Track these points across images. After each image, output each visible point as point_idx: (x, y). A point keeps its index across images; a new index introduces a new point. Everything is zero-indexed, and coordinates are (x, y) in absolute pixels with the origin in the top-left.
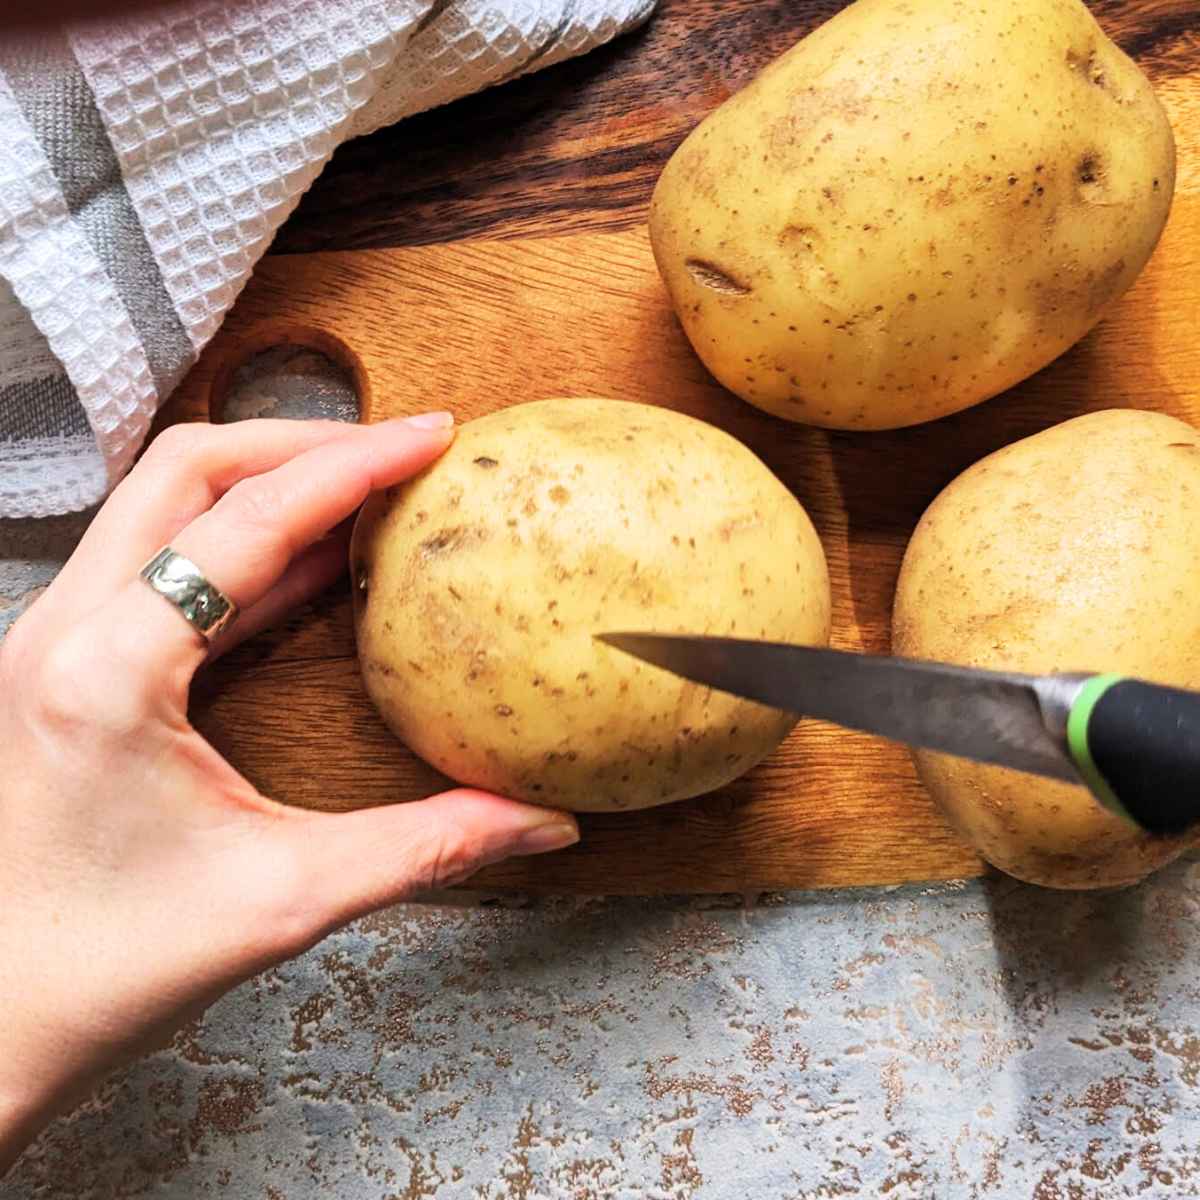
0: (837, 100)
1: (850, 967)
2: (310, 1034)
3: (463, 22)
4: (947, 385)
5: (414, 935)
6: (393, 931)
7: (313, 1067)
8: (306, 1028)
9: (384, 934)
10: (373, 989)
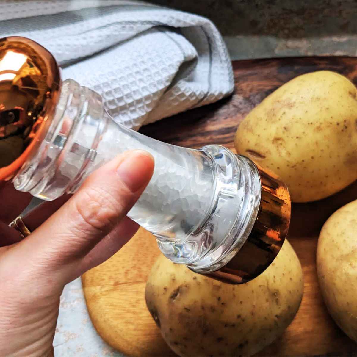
0: (286, 103)
3: (179, 90)
4: (325, 185)
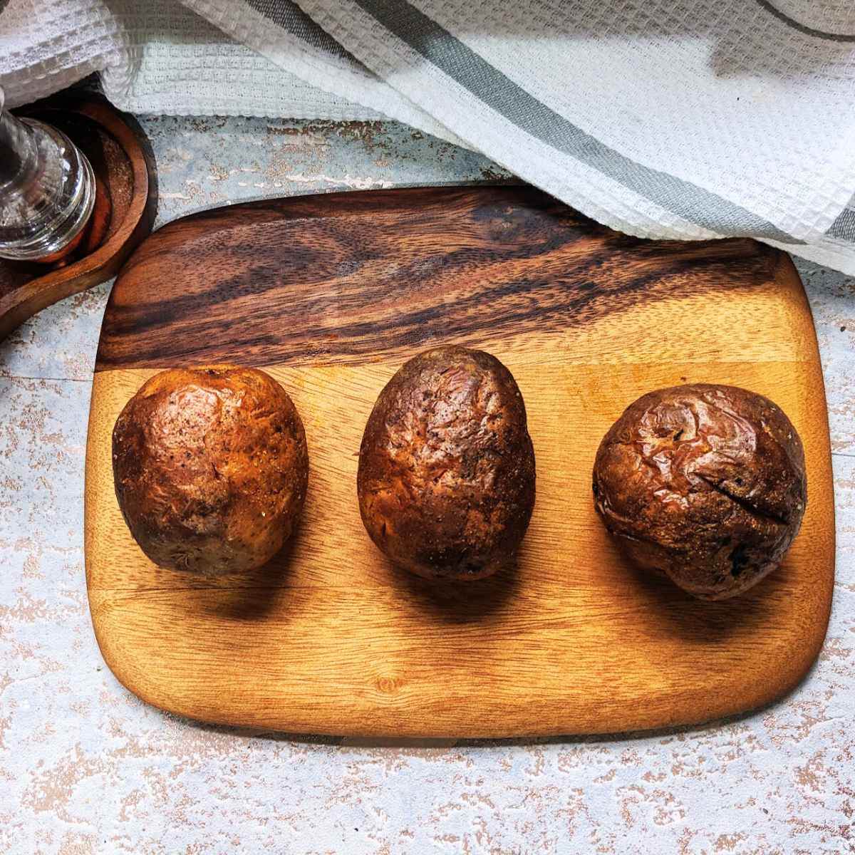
1: (441, 810)
2: (129, 813)
5: (196, 762)
6: (185, 758)
7: (128, 832)
8: (129, 808)
9: (180, 759)
10: (168, 791)
